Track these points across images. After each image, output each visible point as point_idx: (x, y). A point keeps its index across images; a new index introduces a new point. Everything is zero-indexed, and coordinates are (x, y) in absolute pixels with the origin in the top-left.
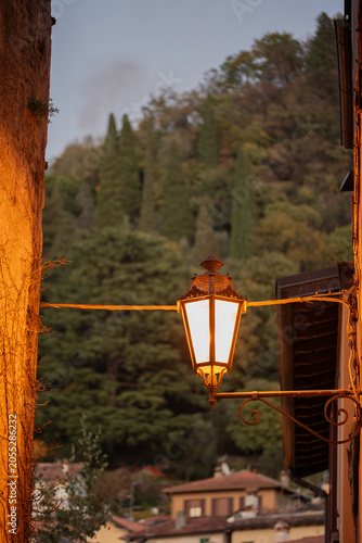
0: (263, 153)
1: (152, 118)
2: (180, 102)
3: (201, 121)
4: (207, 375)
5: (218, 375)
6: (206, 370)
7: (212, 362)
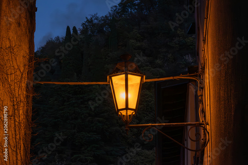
0: (139, 44)
1: (87, 29)
2: (100, 21)
3: (109, 29)
4: (124, 115)
5: (130, 115)
6: (124, 113)
7: (127, 108)
